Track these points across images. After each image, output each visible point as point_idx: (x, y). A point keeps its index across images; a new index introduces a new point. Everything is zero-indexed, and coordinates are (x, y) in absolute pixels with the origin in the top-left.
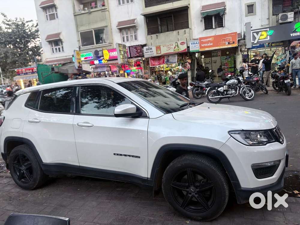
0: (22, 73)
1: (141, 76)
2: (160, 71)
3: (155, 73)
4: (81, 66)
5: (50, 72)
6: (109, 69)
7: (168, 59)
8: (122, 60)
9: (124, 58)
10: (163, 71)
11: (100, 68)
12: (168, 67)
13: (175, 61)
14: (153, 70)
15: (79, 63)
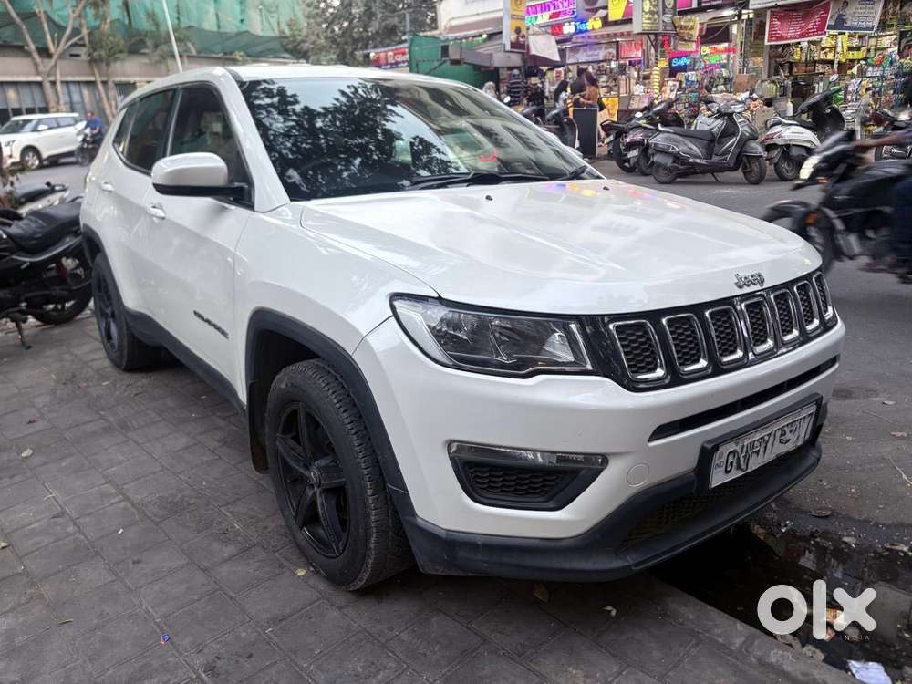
0: (387, 64)
1: (722, 81)
2: (815, 62)
3: (790, 72)
4: (521, 39)
5: (438, 61)
6: (614, 52)
7: (840, 16)
8: (649, 19)
9: (657, 13)
10: (831, 63)
11: (585, 51)
12: (858, 49)
13: (870, 25)
14: (778, 57)
15: (518, 31)
